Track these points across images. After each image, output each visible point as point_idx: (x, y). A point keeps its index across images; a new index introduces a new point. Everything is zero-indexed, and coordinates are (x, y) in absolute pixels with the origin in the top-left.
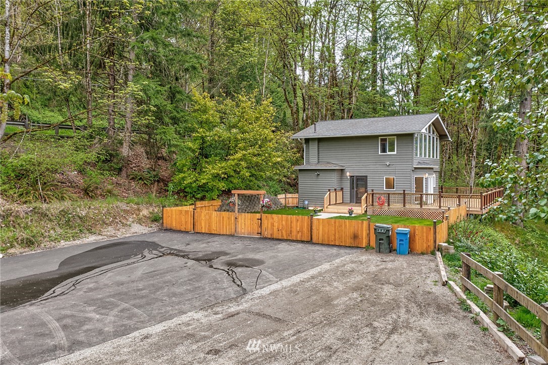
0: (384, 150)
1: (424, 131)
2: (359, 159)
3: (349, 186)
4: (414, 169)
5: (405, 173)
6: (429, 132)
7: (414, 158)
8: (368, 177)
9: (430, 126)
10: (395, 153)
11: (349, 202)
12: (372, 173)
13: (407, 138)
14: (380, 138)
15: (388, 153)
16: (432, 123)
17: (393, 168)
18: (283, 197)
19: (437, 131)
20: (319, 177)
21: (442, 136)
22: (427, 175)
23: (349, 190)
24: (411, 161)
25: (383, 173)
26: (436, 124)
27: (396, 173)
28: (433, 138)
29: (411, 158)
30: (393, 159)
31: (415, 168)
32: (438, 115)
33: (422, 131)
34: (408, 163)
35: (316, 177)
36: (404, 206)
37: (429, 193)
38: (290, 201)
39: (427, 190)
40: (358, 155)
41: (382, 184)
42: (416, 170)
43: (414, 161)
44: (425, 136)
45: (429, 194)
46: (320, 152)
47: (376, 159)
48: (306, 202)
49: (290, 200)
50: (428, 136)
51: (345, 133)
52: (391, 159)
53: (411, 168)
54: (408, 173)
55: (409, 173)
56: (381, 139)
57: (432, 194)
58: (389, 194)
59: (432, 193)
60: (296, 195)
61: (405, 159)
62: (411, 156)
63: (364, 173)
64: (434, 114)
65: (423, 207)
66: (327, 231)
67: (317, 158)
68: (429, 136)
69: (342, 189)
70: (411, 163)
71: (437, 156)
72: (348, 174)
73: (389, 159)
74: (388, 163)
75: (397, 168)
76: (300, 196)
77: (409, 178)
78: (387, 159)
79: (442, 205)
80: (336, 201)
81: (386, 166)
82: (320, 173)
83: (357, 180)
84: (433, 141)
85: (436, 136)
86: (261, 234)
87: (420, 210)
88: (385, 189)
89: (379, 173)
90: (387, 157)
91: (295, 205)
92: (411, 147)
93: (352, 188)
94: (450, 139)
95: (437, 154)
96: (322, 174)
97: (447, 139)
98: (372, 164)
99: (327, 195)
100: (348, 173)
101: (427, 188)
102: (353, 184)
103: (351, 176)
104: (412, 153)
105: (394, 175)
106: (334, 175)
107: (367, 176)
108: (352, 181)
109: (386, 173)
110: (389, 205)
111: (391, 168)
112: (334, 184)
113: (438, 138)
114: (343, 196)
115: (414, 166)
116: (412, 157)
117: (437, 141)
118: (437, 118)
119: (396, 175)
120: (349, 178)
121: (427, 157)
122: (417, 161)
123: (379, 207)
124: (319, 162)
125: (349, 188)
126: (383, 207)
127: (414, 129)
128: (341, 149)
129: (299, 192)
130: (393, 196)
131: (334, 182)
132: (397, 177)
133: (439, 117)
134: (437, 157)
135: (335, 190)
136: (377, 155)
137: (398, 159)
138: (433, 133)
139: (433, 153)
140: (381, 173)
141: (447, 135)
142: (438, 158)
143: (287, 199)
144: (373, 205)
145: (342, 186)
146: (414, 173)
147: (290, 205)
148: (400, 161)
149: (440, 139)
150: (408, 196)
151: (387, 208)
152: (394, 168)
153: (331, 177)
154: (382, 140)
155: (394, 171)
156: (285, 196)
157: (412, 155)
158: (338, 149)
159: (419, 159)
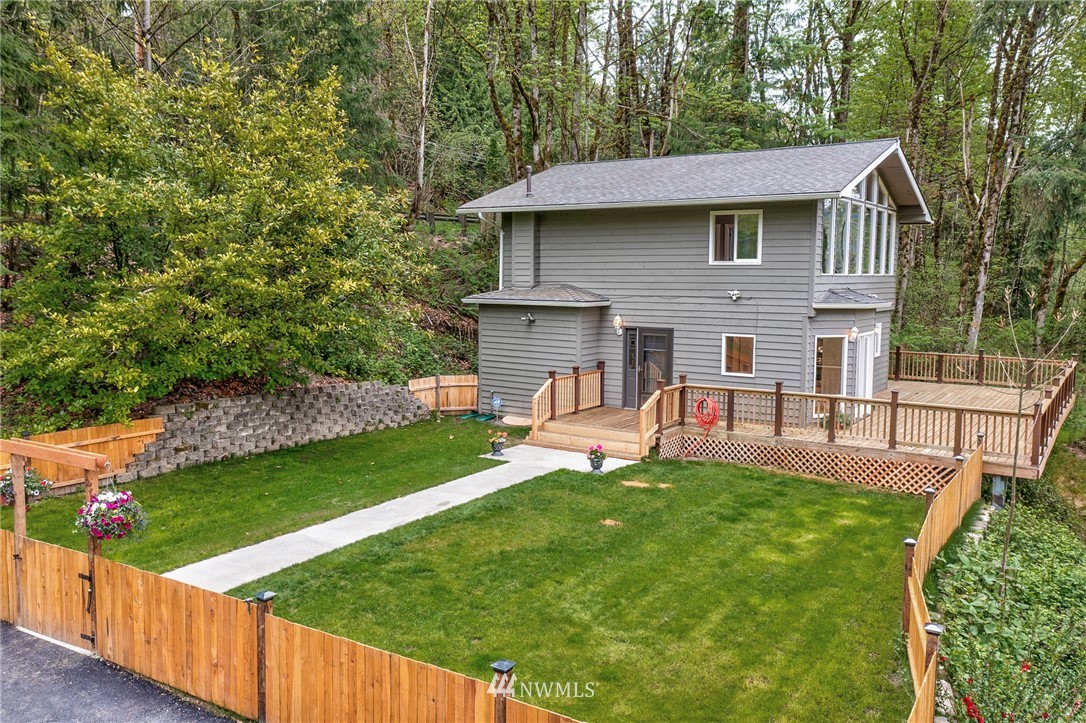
0: (722, 252)
1: (848, 192)
2: (651, 279)
3: (621, 357)
4: (813, 314)
5: (786, 325)
6: (869, 197)
7: (816, 280)
8: (676, 334)
9: (870, 178)
10: (758, 261)
11: (620, 403)
12: (686, 320)
13: (795, 214)
14: (713, 214)
15: (737, 261)
16: (879, 169)
17: (748, 309)
18: (427, 386)
19: (891, 194)
20: (534, 329)
21: (906, 210)
22: (855, 333)
23: (621, 370)
24: (805, 288)
25: (721, 322)
26: (888, 173)
27: (760, 324)
28: (880, 214)
29: (805, 280)
30: (751, 280)
31: (819, 311)
32: (896, 146)
33: (842, 194)
34: (797, 295)
35: (524, 329)
36: (778, 432)
37: (860, 396)
38: (451, 397)
39: (852, 386)
40: (647, 266)
41: (716, 357)
42: (821, 318)
43: (816, 288)
44: (855, 209)
45: (860, 401)
46: (542, 253)
47: (701, 279)
48: (497, 402)
49: (453, 394)
50: (863, 210)
51: (609, 198)
52: (744, 280)
53: (804, 310)
54: (795, 325)
55: (799, 325)
56: (717, 217)
57: (867, 402)
58: (731, 393)
59: (869, 396)
60: (471, 380)
61: (788, 280)
62: (806, 273)
63: (663, 320)
64: (884, 143)
65: (838, 441)
66: (320, 690)
67: (531, 273)
68: (869, 210)
69: (601, 365)
70: (804, 295)
71: (887, 266)
72: (617, 321)
73: (737, 279)
74: (735, 293)
75: (761, 309)
76: (484, 382)
77: (798, 340)
78: (732, 279)
79: (899, 438)
80: (577, 403)
81: (728, 301)
82: (536, 317)
83: (645, 340)
84: (879, 224)
85: (886, 209)
86: (93, 640)
87: (826, 449)
88: (724, 372)
89: (709, 321)
90: (734, 273)
91: (469, 407)
92: (808, 243)
93: (629, 362)
94: (928, 218)
95: (887, 260)
96: (541, 320)
97: (920, 219)
98: (690, 293)
99: (542, 389)
100: (618, 317)
101: (852, 379)
102: (633, 351)
103: (627, 329)
104: (811, 262)
105: (753, 330)
106: (573, 325)
107: (671, 331)
108: (629, 344)
109: (728, 322)
110: (730, 427)
111: (743, 309)
112: (573, 351)
113: (894, 214)
114: (602, 385)
115: (815, 306)
116: (811, 277)
117: (889, 224)
118: (894, 155)
119: (760, 331)
120: (620, 332)
121: (859, 273)
122: (827, 288)
123: (701, 430)
124: (537, 283)
125: (621, 364)
126: (713, 429)
127: (819, 185)
128: (601, 246)
129: (481, 370)
130: (743, 401)
131: (573, 345)
132: (761, 338)
133: (900, 152)
134: (887, 272)
135: (576, 370)
136: (704, 266)
137: (767, 280)
138: (880, 201)
139: (877, 257)
140: (715, 322)
141: (919, 206)
142: (892, 273)
143: (441, 391)
144: (682, 423)
145: (602, 357)
146: (816, 325)
147: (452, 408)
148: (772, 287)
149: (899, 218)
150: (791, 406)
151: (724, 436)
152: (754, 309)
153: (567, 331)
154: (719, 219)
155: (754, 316)
156: (437, 382)
157: (811, 270)
158: (591, 246)
159: (834, 280)
